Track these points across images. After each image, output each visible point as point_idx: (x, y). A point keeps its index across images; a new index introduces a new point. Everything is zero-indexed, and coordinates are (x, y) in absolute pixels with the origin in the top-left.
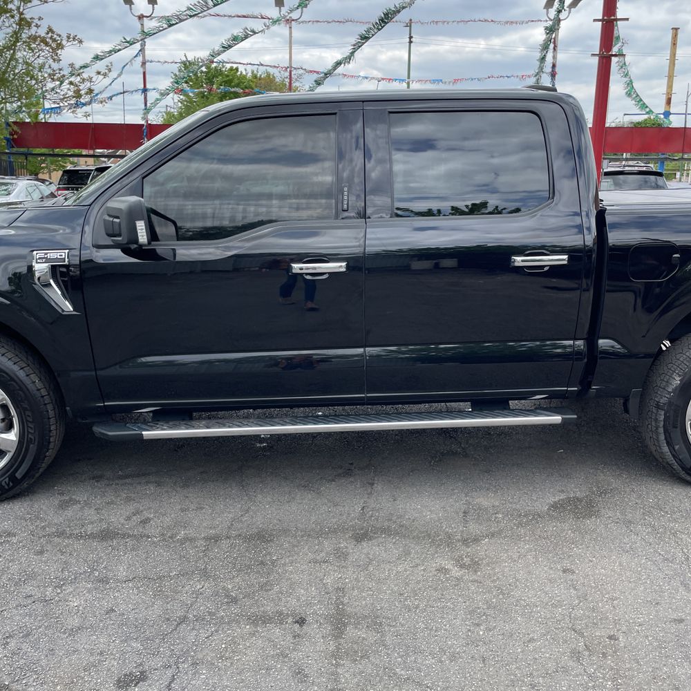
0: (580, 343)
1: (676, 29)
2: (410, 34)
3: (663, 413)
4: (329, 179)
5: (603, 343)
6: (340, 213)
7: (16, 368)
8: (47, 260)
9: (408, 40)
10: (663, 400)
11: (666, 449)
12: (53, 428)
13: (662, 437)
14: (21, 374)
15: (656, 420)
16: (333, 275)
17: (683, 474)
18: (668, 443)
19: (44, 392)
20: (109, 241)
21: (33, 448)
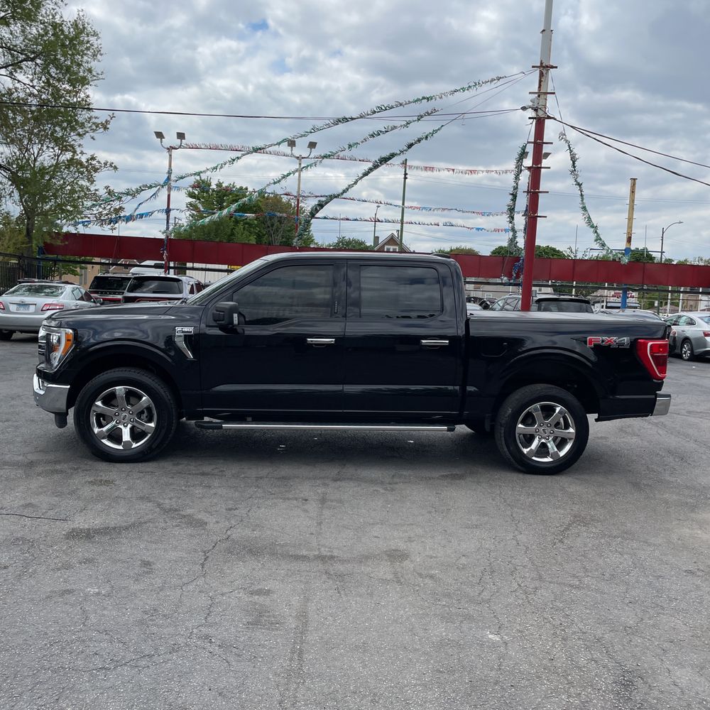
0: (457, 388)
1: (635, 179)
2: (405, 171)
3: (503, 428)
4: (328, 296)
5: (470, 389)
6: (333, 314)
7: (159, 387)
8: (183, 332)
9: (403, 176)
10: (503, 422)
11: (506, 449)
12: (174, 421)
13: (503, 443)
14: (162, 391)
15: (501, 433)
16: (328, 345)
17: (516, 465)
18: (507, 446)
19: (172, 402)
20: (214, 324)
21: (163, 431)
